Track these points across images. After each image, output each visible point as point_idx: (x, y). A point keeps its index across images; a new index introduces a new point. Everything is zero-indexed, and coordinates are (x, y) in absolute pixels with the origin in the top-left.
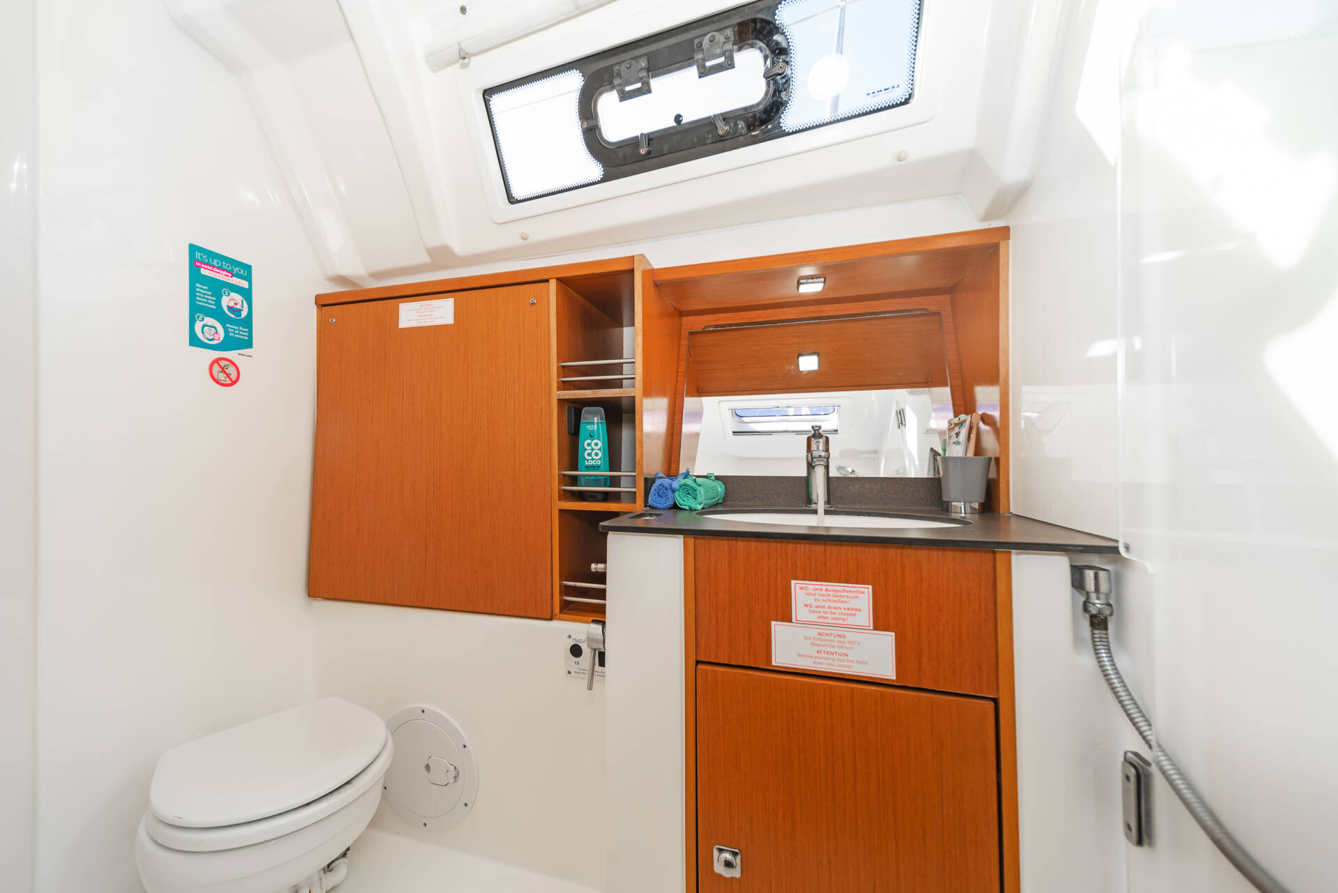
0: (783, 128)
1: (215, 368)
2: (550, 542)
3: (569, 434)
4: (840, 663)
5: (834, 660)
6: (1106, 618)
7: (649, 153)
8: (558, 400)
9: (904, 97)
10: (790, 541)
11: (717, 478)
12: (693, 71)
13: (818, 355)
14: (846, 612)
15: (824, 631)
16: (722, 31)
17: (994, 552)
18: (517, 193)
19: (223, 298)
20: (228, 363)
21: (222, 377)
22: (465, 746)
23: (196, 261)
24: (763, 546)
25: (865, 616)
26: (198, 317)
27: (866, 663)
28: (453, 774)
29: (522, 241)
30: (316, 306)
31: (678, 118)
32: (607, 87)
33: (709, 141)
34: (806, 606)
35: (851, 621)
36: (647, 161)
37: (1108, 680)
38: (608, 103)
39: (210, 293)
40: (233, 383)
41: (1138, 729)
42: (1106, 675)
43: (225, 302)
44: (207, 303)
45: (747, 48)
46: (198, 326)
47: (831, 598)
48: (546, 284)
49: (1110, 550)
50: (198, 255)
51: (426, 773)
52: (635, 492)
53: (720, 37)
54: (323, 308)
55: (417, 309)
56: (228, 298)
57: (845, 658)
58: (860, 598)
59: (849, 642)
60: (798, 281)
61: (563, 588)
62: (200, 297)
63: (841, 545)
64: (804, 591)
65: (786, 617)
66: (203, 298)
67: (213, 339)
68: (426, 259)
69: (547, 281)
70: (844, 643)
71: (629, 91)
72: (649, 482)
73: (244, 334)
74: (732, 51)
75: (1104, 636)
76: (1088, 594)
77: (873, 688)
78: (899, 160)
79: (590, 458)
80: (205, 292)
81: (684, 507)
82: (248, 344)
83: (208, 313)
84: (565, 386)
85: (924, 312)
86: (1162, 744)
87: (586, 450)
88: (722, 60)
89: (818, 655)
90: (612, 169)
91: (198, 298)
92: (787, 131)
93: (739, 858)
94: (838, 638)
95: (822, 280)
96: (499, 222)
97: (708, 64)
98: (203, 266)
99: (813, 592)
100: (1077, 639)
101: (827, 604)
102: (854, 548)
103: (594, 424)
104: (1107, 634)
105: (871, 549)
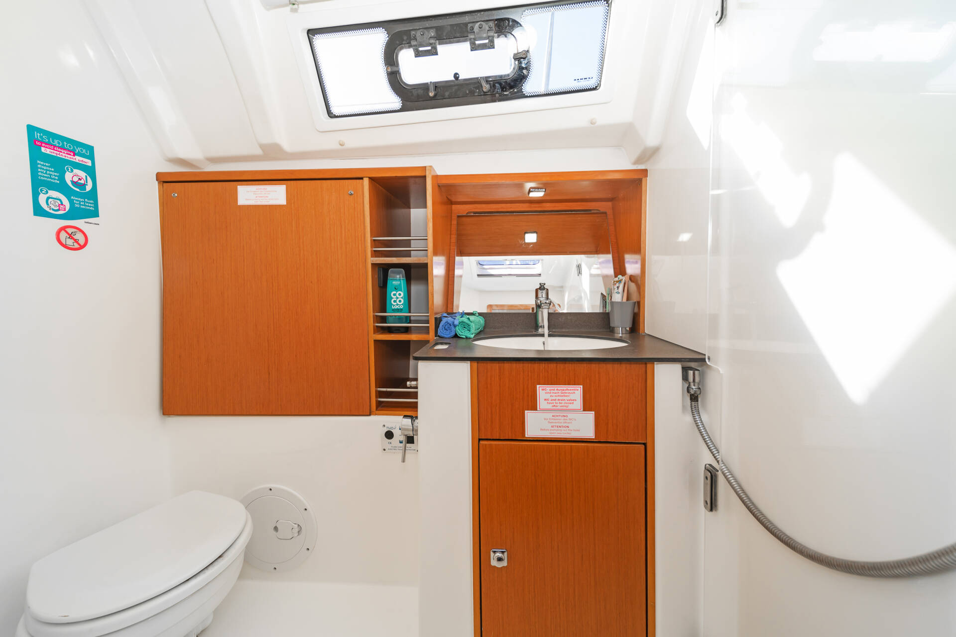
0: (524, 93)
1: (63, 235)
2: (368, 363)
3: (380, 287)
4: (564, 432)
5: (561, 430)
6: (698, 396)
7: (435, 95)
8: (372, 264)
9: (595, 85)
10: (537, 362)
11: (480, 314)
12: (467, 45)
13: (537, 233)
14: (568, 402)
15: (556, 414)
16: (487, 22)
17: (646, 364)
18: (335, 111)
19: (66, 174)
20: (75, 230)
21: (70, 242)
22: (306, 509)
23: (35, 141)
24: (520, 365)
25: (578, 404)
26: (41, 190)
27: (579, 430)
28: (297, 530)
29: (340, 147)
30: (157, 182)
31: (456, 76)
32: (406, 45)
33: (476, 94)
34: (545, 400)
35: (571, 407)
36: (433, 101)
37: (698, 428)
38: (406, 56)
39: (53, 170)
40: (82, 247)
41: (712, 453)
42: (697, 426)
43: (68, 177)
44: (51, 178)
45: (503, 37)
46: (42, 199)
47: (560, 394)
48: (361, 181)
49: (701, 360)
50: (37, 136)
51: (275, 533)
52: (428, 327)
53: (486, 26)
54: (165, 184)
55: (254, 192)
56: (71, 175)
57: (567, 428)
58: (576, 393)
59: (570, 419)
60: (529, 190)
61: (377, 393)
62: (42, 172)
63: (565, 363)
64: (544, 391)
65: (534, 408)
66: (46, 173)
67: (59, 210)
68: (259, 152)
69: (362, 178)
70: (567, 419)
71: (422, 51)
72: (438, 321)
73: (90, 205)
74: (493, 37)
75: (696, 405)
76: (689, 383)
77: (583, 444)
78: (592, 124)
79: (395, 304)
80: (48, 168)
81: (462, 336)
82: (95, 214)
83: (52, 186)
84: (376, 254)
85: (598, 212)
86: (723, 460)
87: (393, 298)
88: (487, 41)
89: (552, 428)
90: (408, 103)
91: (40, 174)
92: (526, 95)
93: (506, 554)
94: (563, 418)
95: (544, 190)
96: (321, 130)
97: (477, 42)
98: (43, 145)
99: (549, 391)
100: (684, 407)
101: (557, 398)
102: (573, 365)
103: (397, 280)
104: (698, 404)
105: (582, 365)
